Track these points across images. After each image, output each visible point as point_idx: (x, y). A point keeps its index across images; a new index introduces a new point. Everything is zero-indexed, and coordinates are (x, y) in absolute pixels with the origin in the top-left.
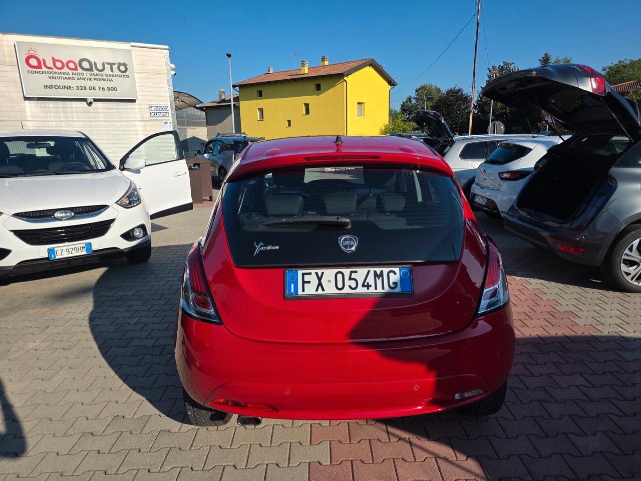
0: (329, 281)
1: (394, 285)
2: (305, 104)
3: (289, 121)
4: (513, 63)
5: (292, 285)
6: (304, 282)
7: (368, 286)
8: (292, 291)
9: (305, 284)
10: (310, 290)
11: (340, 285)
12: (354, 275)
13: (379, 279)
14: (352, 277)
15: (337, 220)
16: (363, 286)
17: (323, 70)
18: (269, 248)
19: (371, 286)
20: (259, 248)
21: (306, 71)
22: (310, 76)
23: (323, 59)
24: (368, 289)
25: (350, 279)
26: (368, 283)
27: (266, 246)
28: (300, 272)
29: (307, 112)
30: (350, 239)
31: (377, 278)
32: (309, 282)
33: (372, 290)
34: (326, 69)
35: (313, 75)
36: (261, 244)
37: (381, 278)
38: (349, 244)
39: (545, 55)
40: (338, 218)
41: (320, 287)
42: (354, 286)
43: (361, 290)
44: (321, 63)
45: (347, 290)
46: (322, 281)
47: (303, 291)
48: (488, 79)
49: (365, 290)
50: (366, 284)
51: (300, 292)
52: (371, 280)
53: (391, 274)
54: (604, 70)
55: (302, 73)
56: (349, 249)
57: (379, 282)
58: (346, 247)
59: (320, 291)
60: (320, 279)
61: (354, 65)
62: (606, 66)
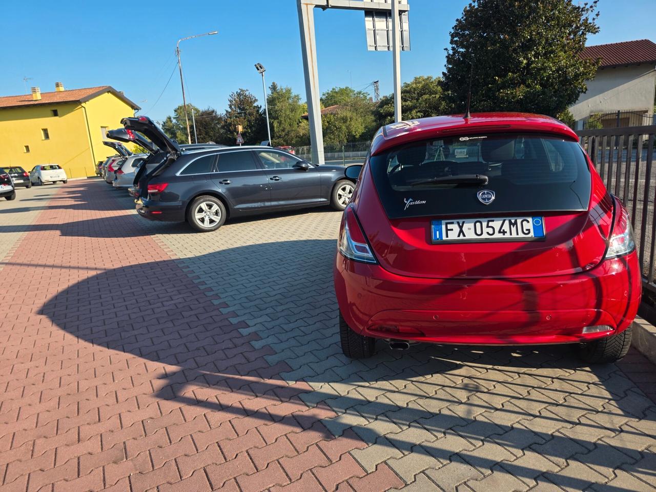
0: (469, 229)
1: (527, 232)
2: (43, 129)
3: (27, 147)
4: (247, 90)
5: (438, 232)
6: (447, 230)
7: (504, 232)
8: (438, 237)
9: (449, 232)
10: (453, 236)
11: (479, 232)
12: (491, 224)
13: (514, 226)
14: (489, 225)
15: (476, 177)
16: (500, 232)
17: (58, 97)
18: (418, 202)
19: (506, 232)
20: (408, 203)
21: (39, 97)
22: (43, 102)
23: (57, 85)
24: (504, 234)
25: (488, 226)
26: (504, 230)
27: (414, 201)
28: (444, 222)
29: (47, 136)
30: (487, 193)
31: (512, 226)
32: (452, 230)
33: (507, 235)
34: (62, 95)
35: (47, 102)
36: (411, 200)
37: (515, 226)
38: (487, 197)
39: (273, 83)
40: (477, 176)
41: (461, 234)
42: (491, 232)
43: (498, 236)
44: (56, 89)
45: (485, 236)
46: (463, 229)
47: (447, 236)
48: (229, 103)
49: (501, 236)
50: (502, 231)
51: (444, 238)
52: (506, 227)
53: (525, 223)
54: (324, 95)
55: (34, 99)
56: (487, 201)
57: (514, 229)
58: (484, 199)
59: (461, 237)
60: (461, 227)
61: (91, 92)
62: (325, 92)
